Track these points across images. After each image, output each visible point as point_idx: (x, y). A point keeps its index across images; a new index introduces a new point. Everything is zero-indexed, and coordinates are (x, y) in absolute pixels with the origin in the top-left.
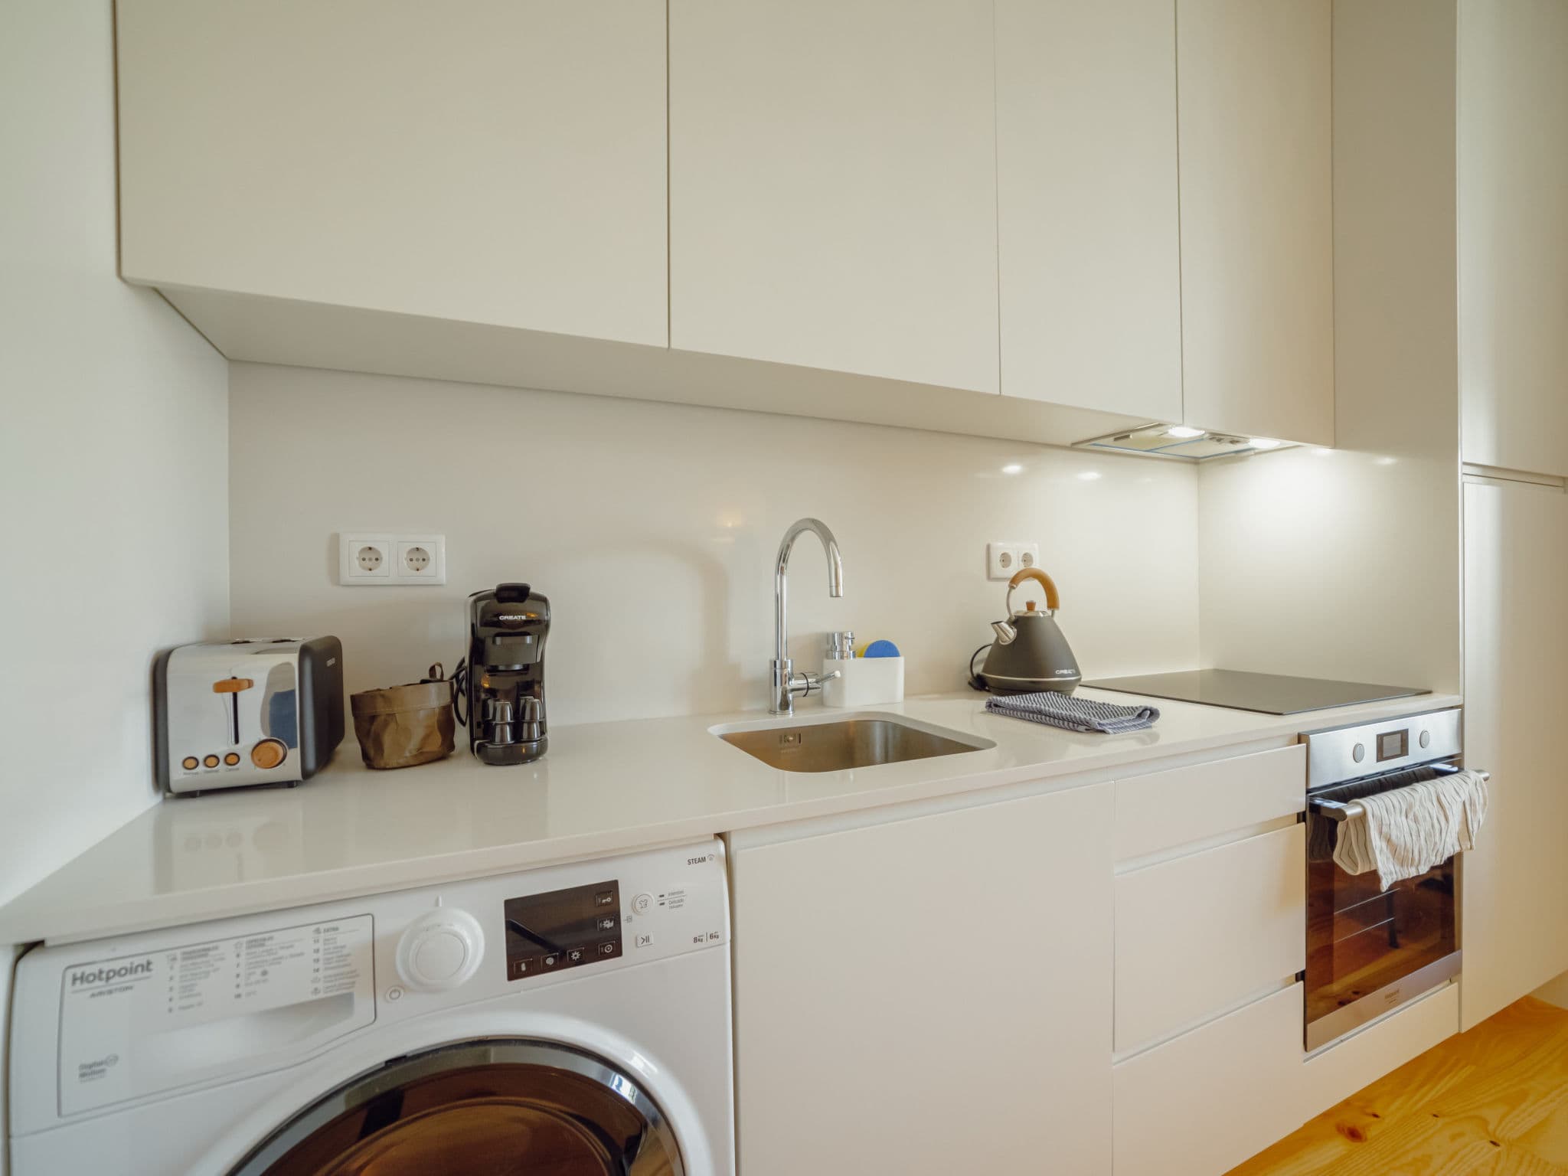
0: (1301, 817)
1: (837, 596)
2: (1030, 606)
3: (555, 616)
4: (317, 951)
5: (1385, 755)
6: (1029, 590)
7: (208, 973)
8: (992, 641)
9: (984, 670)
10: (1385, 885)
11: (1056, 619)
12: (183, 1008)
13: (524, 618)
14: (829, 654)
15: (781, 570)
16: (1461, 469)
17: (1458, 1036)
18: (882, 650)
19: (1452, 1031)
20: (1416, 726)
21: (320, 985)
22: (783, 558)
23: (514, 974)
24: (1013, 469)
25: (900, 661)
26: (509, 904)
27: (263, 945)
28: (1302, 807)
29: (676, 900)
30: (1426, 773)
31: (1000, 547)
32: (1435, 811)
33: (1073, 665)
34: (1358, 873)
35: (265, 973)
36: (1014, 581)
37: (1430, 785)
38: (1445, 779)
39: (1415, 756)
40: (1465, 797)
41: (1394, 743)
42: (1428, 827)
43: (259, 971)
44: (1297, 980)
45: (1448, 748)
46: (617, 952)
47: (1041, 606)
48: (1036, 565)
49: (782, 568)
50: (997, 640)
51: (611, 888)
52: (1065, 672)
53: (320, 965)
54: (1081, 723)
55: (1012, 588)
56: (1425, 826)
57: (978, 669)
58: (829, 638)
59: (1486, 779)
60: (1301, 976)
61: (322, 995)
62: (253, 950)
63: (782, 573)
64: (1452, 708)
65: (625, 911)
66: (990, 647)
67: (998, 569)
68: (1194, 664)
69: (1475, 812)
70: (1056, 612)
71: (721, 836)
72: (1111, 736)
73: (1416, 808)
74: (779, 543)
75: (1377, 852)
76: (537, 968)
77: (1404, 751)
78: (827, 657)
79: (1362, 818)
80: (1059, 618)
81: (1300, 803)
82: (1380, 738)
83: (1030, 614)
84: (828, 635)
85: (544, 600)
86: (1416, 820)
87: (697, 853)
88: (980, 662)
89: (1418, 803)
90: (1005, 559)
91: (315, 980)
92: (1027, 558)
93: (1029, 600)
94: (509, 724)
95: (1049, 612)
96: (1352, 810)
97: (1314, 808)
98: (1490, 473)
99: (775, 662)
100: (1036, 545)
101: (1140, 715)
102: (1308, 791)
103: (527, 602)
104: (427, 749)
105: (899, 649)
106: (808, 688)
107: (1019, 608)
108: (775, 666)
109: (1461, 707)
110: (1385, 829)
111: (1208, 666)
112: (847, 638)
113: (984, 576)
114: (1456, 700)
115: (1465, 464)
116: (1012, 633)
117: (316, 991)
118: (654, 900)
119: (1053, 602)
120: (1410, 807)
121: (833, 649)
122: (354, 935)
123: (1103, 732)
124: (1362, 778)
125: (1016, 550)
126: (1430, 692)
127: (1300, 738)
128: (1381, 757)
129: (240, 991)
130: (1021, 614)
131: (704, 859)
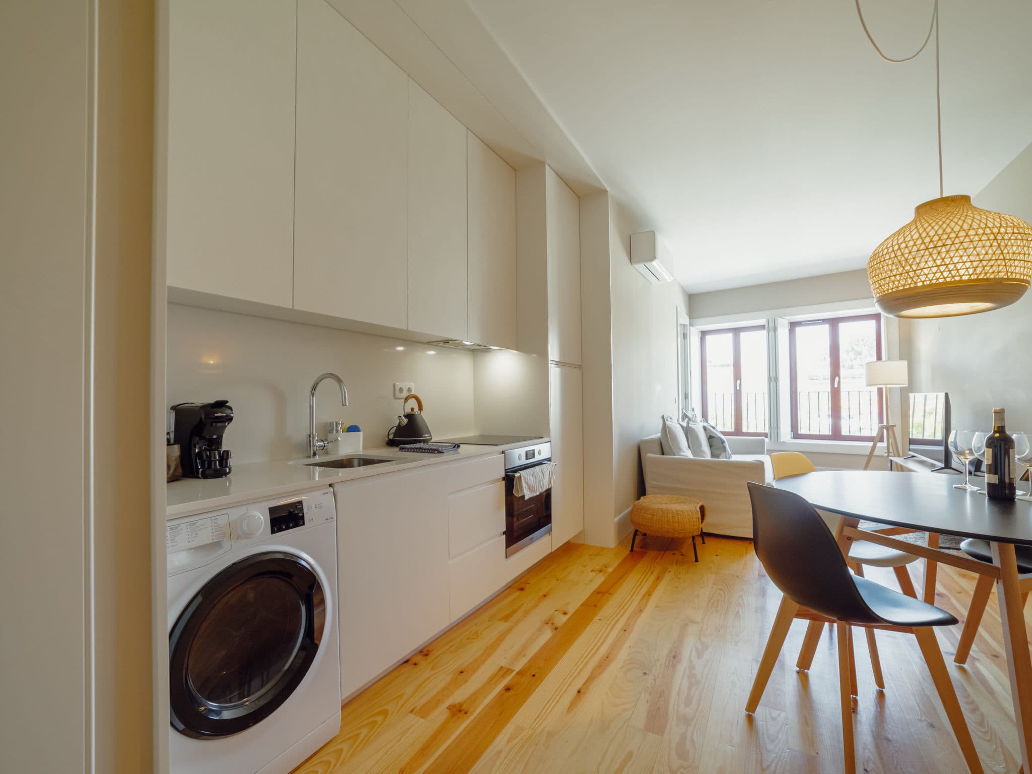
0: (504, 479)
1: (346, 405)
2: (412, 409)
3: (235, 415)
4: (212, 526)
5: (528, 458)
6: (413, 403)
7: (178, 534)
8: (397, 425)
9: (394, 437)
10: (526, 498)
11: (422, 414)
12: (172, 546)
13: (225, 415)
14: (331, 431)
15: (312, 394)
16: (550, 362)
17: (552, 553)
18: (353, 429)
19: (550, 551)
20: (536, 448)
21: (214, 538)
22: (314, 388)
23: (273, 532)
24: (400, 348)
25: (361, 433)
26: (270, 509)
27: (194, 525)
28: (504, 476)
29: (319, 506)
30: (540, 463)
31: (399, 385)
32: (541, 474)
33: (429, 433)
34: (520, 495)
35: (196, 534)
36: (406, 399)
37: (540, 466)
38: (544, 465)
39: (538, 458)
40: (549, 469)
41: (530, 455)
42: (539, 479)
43: (195, 533)
44: (504, 534)
45: (547, 456)
46: (303, 524)
47: (416, 410)
48: (413, 392)
49: (313, 393)
50: (400, 422)
51: (300, 502)
52: (426, 435)
53: (214, 531)
54: (435, 450)
55: (405, 402)
56: (538, 479)
57: (391, 437)
58: (331, 424)
59: (556, 465)
60: (504, 533)
61: (215, 541)
62: (192, 527)
63: (313, 395)
64: (548, 442)
65: (305, 511)
66: (395, 428)
67: (398, 394)
68: (472, 433)
69: (552, 475)
70: (422, 412)
71: (330, 485)
72: (445, 454)
73: (536, 474)
74: (313, 382)
75: (524, 489)
76: (280, 530)
77: (534, 457)
78: (330, 432)
79: (520, 477)
80: (423, 414)
81: (503, 474)
82: (527, 453)
83: (413, 413)
84: (330, 423)
85: (230, 408)
86: (535, 477)
87: (325, 491)
88: (392, 434)
89: (536, 472)
90: (401, 390)
91: (213, 536)
92: (409, 390)
93: (412, 407)
94: (218, 460)
95: (419, 412)
96: (517, 475)
97: (507, 476)
98: (559, 364)
99: (310, 435)
100: (413, 384)
101: (454, 447)
102: (506, 470)
103: (223, 408)
104: (176, 474)
105: (361, 428)
106: (324, 446)
107: (408, 411)
108: (310, 437)
109: (550, 442)
110: (526, 480)
111: (477, 434)
112: (339, 424)
113: (392, 396)
114: (549, 439)
115: (551, 360)
116: (405, 421)
117: (213, 539)
118: (314, 506)
119: (420, 408)
120: (534, 473)
121: (332, 429)
122: (223, 520)
123: (443, 452)
124: (520, 466)
125: (405, 385)
126: (542, 437)
127: (503, 452)
128: (527, 459)
129: (189, 540)
130: (409, 413)
131: (327, 493)
